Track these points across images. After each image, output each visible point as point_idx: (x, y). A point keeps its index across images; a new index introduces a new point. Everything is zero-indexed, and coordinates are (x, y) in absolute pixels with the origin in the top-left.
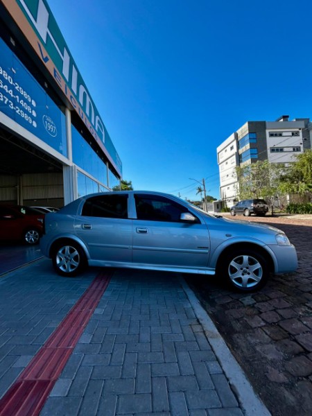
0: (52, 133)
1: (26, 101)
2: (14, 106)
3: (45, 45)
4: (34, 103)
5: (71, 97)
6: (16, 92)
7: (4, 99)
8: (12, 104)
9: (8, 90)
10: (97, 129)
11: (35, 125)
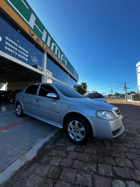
0: (36, 63)
1: (23, 51)
2: (17, 54)
3: (33, 30)
4: (27, 52)
5: (46, 48)
6: (18, 49)
7: (13, 52)
8: (16, 53)
9: (15, 48)
10: (61, 60)
11: (27, 60)
